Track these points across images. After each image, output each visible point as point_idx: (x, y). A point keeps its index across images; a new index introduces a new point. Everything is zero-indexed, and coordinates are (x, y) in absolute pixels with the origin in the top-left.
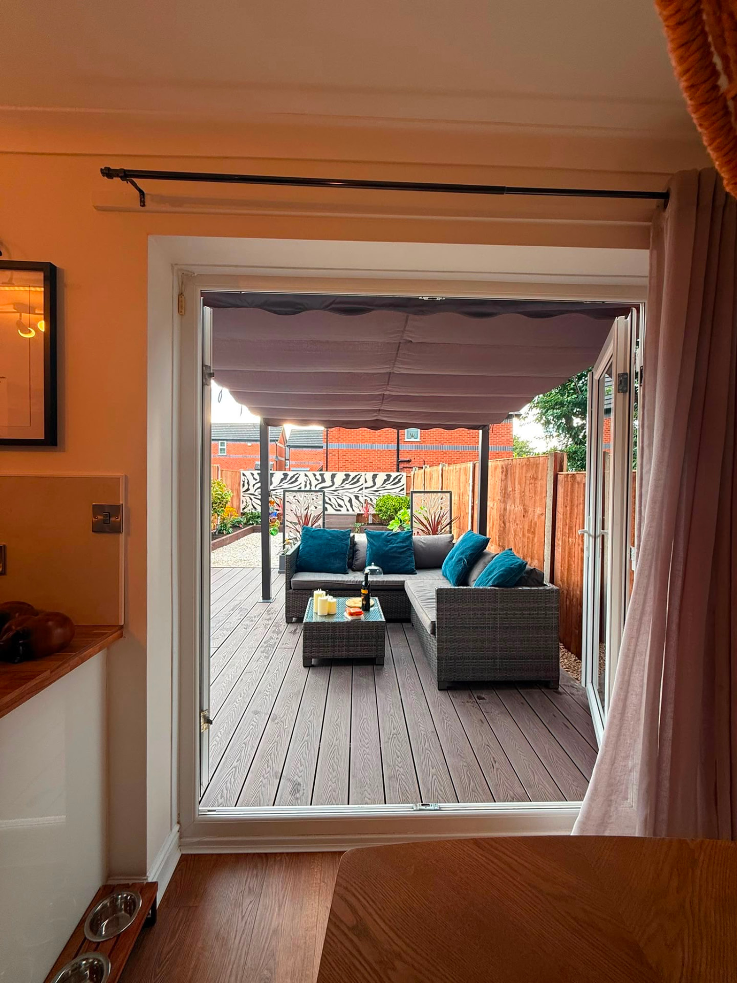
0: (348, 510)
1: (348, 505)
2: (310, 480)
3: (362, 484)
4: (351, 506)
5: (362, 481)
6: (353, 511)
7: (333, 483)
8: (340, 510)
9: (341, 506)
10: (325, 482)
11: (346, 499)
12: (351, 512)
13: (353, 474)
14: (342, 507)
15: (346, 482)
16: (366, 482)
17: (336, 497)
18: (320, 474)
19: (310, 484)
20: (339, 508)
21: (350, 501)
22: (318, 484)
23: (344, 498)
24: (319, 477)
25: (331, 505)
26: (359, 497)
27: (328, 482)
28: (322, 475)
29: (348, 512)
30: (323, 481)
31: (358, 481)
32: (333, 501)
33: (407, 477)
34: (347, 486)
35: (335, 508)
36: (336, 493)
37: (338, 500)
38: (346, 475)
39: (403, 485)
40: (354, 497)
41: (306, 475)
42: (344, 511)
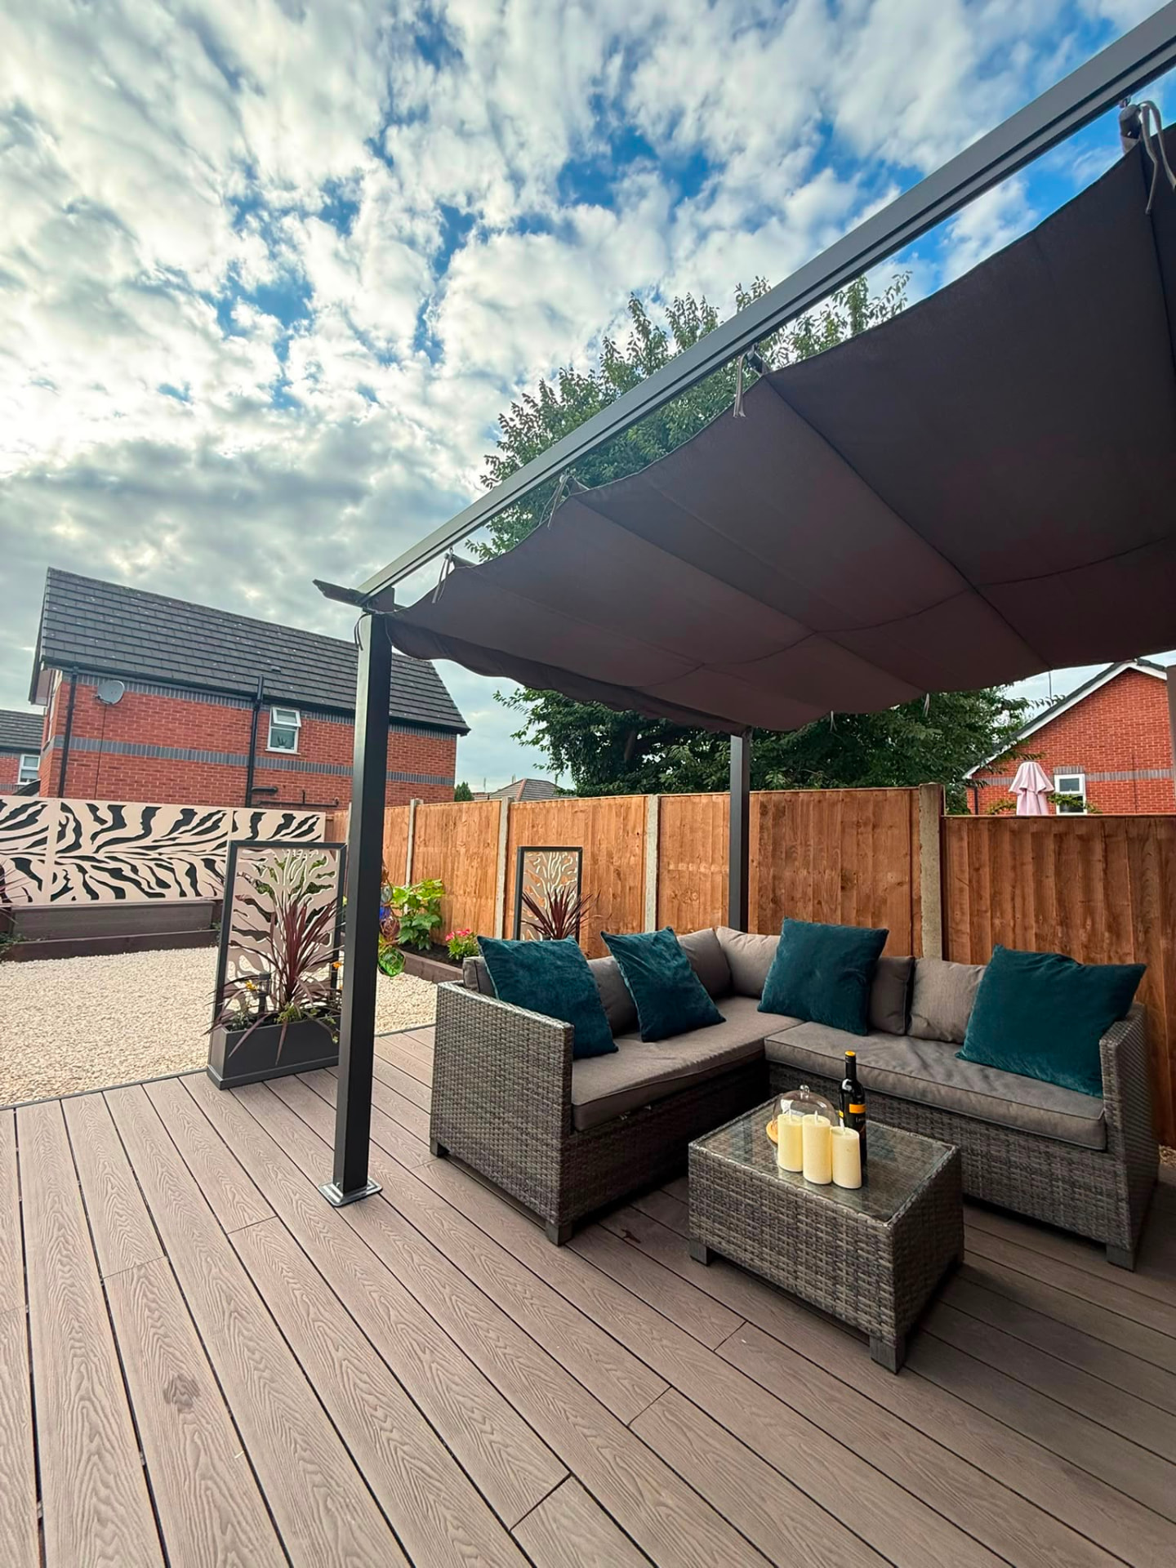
0: (183, 894)
1: (186, 882)
2: (75, 820)
3: (226, 834)
4: (194, 884)
5: (225, 826)
6: (198, 894)
7: (148, 830)
8: (162, 895)
9: (166, 886)
10: (124, 825)
11: (181, 869)
12: (191, 897)
13: (202, 811)
14: (168, 886)
15: (183, 829)
16: (235, 828)
17: (152, 864)
18: (110, 807)
19: (78, 830)
20: (158, 890)
21: (191, 872)
22: (103, 831)
23: (176, 865)
24: (108, 816)
25: (138, 884)
26: (214, 861)
27: (133, 827)
28: (116, 811)
29: (183, 899)
30: (119, 823)
31: (215, 826)
32: (144, 872)
33: (327, 820)
34: (187, 838)
35: (147, 889)
36: (153, 854)
37: (157, 870)
38: (183, 811)
39: (319, 837)
40: (203, 863)
41: (65, 808)
42: (172, 896)
